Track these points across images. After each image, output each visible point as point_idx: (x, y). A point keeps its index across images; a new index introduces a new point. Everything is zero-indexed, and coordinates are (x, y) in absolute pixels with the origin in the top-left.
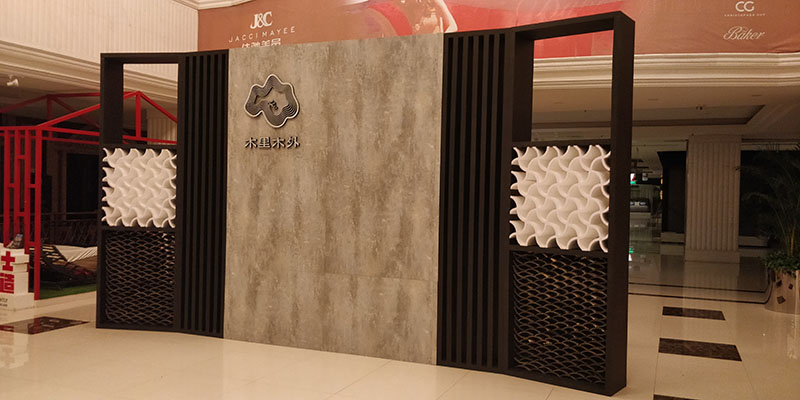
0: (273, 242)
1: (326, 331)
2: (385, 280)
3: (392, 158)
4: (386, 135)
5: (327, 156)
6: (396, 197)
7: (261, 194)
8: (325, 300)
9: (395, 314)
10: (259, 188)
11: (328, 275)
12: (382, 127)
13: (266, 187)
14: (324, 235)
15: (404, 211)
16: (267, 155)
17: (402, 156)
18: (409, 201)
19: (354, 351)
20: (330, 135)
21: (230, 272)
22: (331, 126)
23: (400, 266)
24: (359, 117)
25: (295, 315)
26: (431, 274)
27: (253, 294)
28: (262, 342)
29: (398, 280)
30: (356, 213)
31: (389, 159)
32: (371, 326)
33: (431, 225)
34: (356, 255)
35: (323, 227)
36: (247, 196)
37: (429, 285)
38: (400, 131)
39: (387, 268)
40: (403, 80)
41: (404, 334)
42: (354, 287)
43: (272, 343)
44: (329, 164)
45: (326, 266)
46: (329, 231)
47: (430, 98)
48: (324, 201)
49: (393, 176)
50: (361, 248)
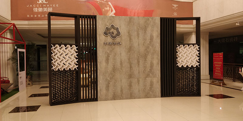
0: (114, 71)
1: (131, 94)
2: (147, 78)
3: (148, 47)
4: (146, 41)
5: (130, 47)
6: (149, 57)
7: (109, 58)
8: (130, 86)
9: (150, 87)
10: (108, 56)
11: (131, 79)
12: (145, 39)
13: (111, 56)
14: (129, 68)
15: (151, 61)
16: (111, 47)
17: (150, 47)
18: (153, 58)
19: (139, 98)
20: (130, 41)
21: (99, 81)
22: (130, 39)
23: (151, 75)
24: (138, 37)
25: (122, 91)
26: (158, 76)
27: (108, 87)
28: (111, 100)
29: (150, 78)
30: (138, 62)
31: (147, 48)
32: (144, 90)
33: (158, 64)
34: (139, 73)
35: (129, 66)
36: (104, 59)
37: (158, 79)
38: (150, 41)
39: (147, 75)
40: (150, 28)
41: (152, 91)
42: (138, 81)
43: (115, 100)
44: (130, 49)
45: (130, 76)
46: (131, 67)
47: (157, 33)
48: (129, 59)
49: (148, 52)
50: (140, 71)
